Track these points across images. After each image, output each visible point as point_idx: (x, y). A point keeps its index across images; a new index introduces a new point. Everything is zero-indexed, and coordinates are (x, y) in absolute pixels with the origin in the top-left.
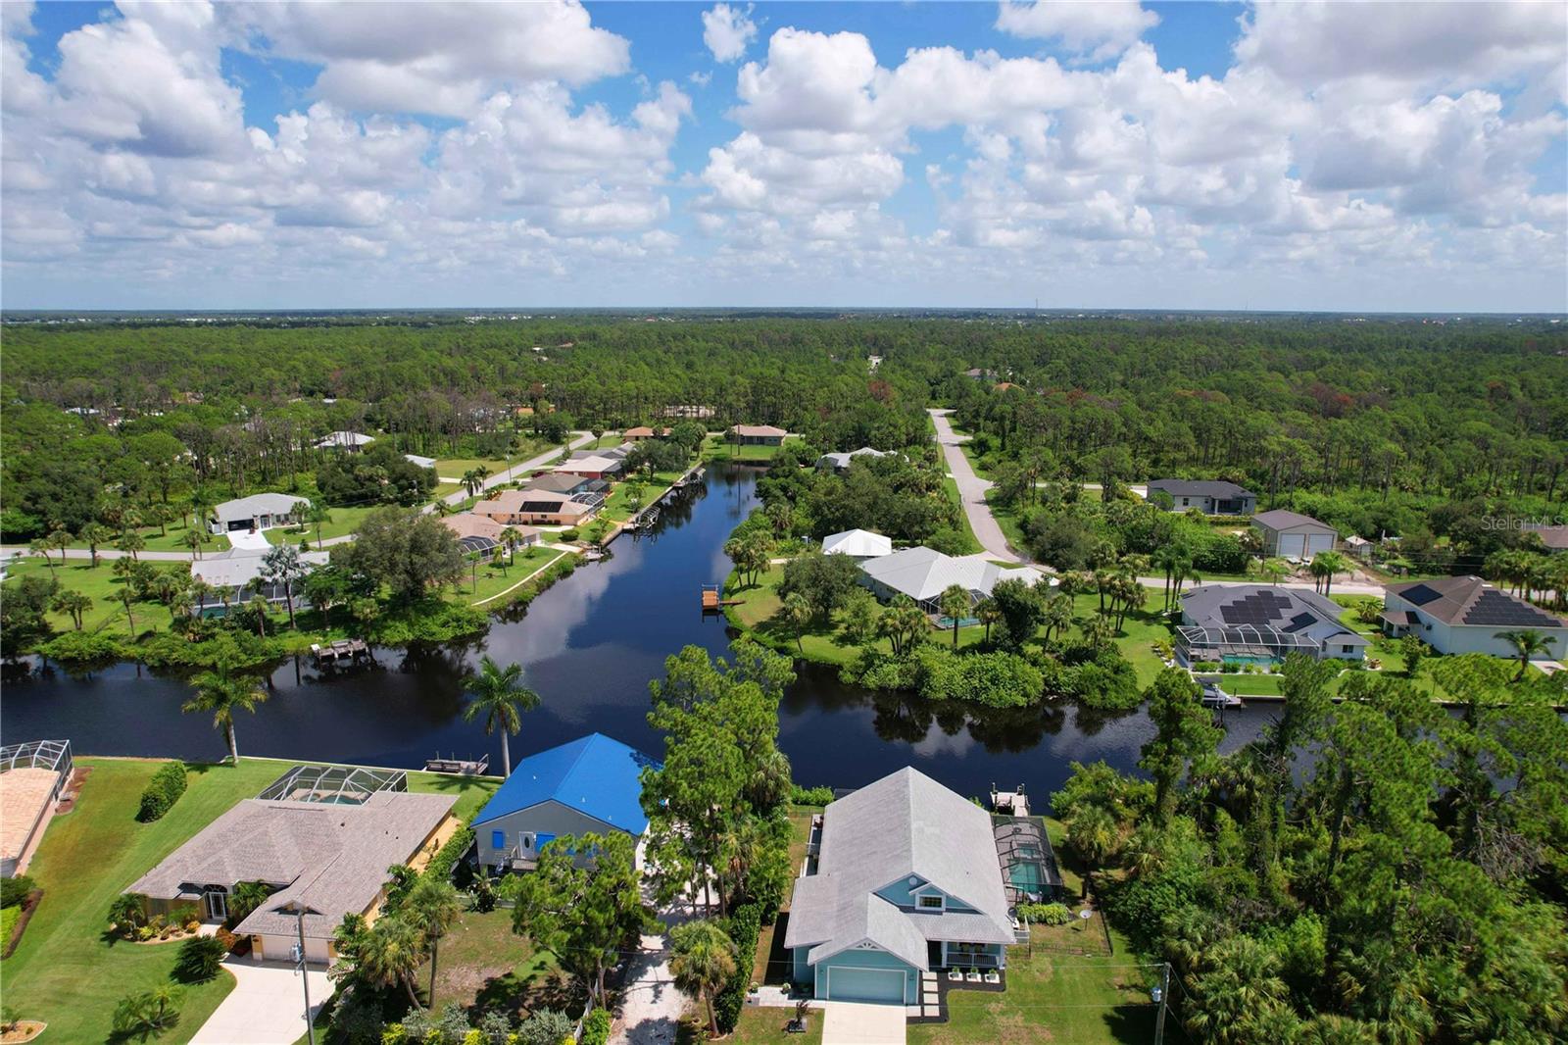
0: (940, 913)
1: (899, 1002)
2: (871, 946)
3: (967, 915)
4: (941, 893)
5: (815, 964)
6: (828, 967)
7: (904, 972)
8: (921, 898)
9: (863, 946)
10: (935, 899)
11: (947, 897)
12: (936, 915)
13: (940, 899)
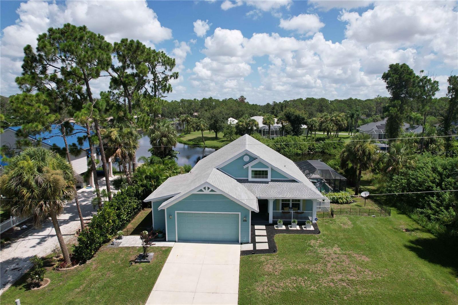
0: (267, 183)
1: (236, 241)
2: (210, 190)
3: (287, 183)
4: (268, 167)
5: (164, 210)
6: (176, 212)
7: (239, 214)
8: (252, 171)
9: (203, 190)
10: (263, 171)
11: (272, 169)
12: (264, 184)
13: (267, 172)
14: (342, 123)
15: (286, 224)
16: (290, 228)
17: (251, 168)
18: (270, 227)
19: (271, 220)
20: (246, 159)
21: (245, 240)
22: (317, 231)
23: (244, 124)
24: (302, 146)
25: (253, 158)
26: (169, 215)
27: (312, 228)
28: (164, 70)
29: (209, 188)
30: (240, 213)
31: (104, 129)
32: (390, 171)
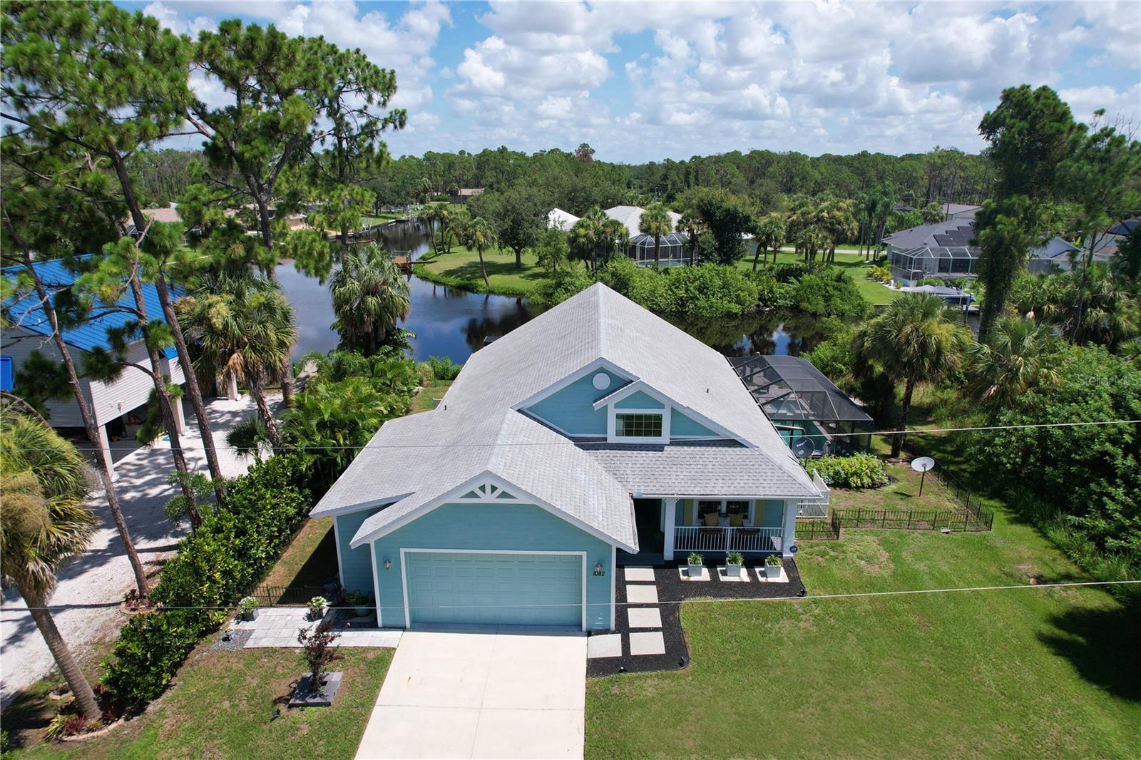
0: (660, 448)
1: (571, 627)
2: (497, 493)
3: (714, 448)
4: (662, 406)
5: (369, 545)
6: (403, 551)
7: (581, 556)
8: (618, 416)
9: (479, 492)
10: (648, 417)
11: (674, 411)
12: (651, 454)
13: (658, 418)
14: (846, 227)
15: (713, 562)
16: (723, 579)
17: (613, 407)
18: (667, 572)
19: (669, 552)
20: (602, 382)
21: (599, 624)
22: (795, 588)
23: (591, 233)
24: (742, 294)
25: (620, 381)
26: (385, 560)
27: (782, 577)
28: (365, 103)
29: (494, 489)
30: (584, 554)
31: (188, 298)
32: (990, 398)
